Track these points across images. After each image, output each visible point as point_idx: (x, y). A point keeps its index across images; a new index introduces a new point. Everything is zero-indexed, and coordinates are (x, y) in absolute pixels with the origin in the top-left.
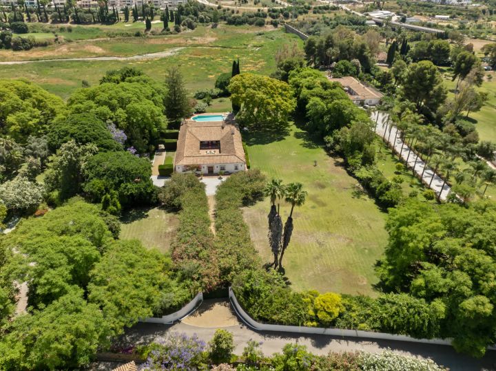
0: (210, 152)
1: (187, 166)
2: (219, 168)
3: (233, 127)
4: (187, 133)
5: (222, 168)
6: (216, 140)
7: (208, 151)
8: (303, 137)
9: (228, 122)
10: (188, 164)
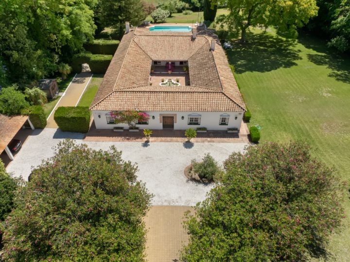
0: (170, 81)
1: (117, 113)
2: (186, 120)
3: (210, 39)
4: (132, 45)
5: (194, 121)
6: (182, 59)
7: (166, 79)
8: (326, 63)
9: (201, 30)
10: (117, 109)
